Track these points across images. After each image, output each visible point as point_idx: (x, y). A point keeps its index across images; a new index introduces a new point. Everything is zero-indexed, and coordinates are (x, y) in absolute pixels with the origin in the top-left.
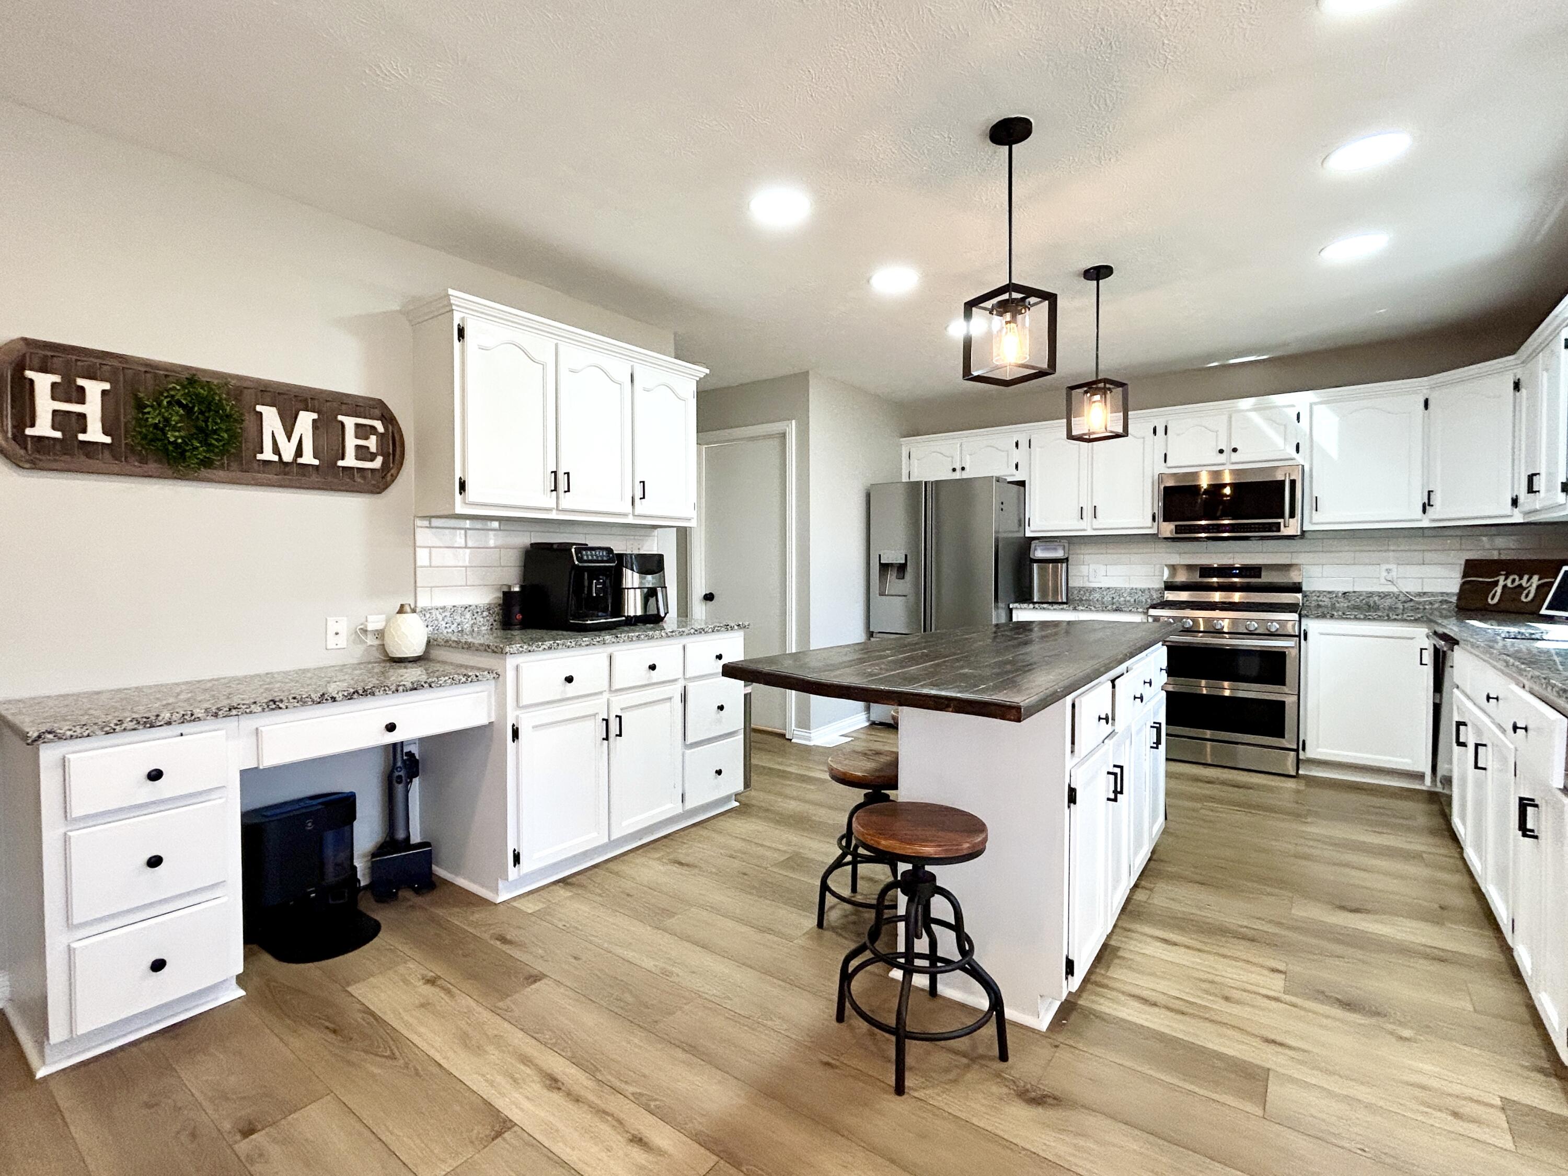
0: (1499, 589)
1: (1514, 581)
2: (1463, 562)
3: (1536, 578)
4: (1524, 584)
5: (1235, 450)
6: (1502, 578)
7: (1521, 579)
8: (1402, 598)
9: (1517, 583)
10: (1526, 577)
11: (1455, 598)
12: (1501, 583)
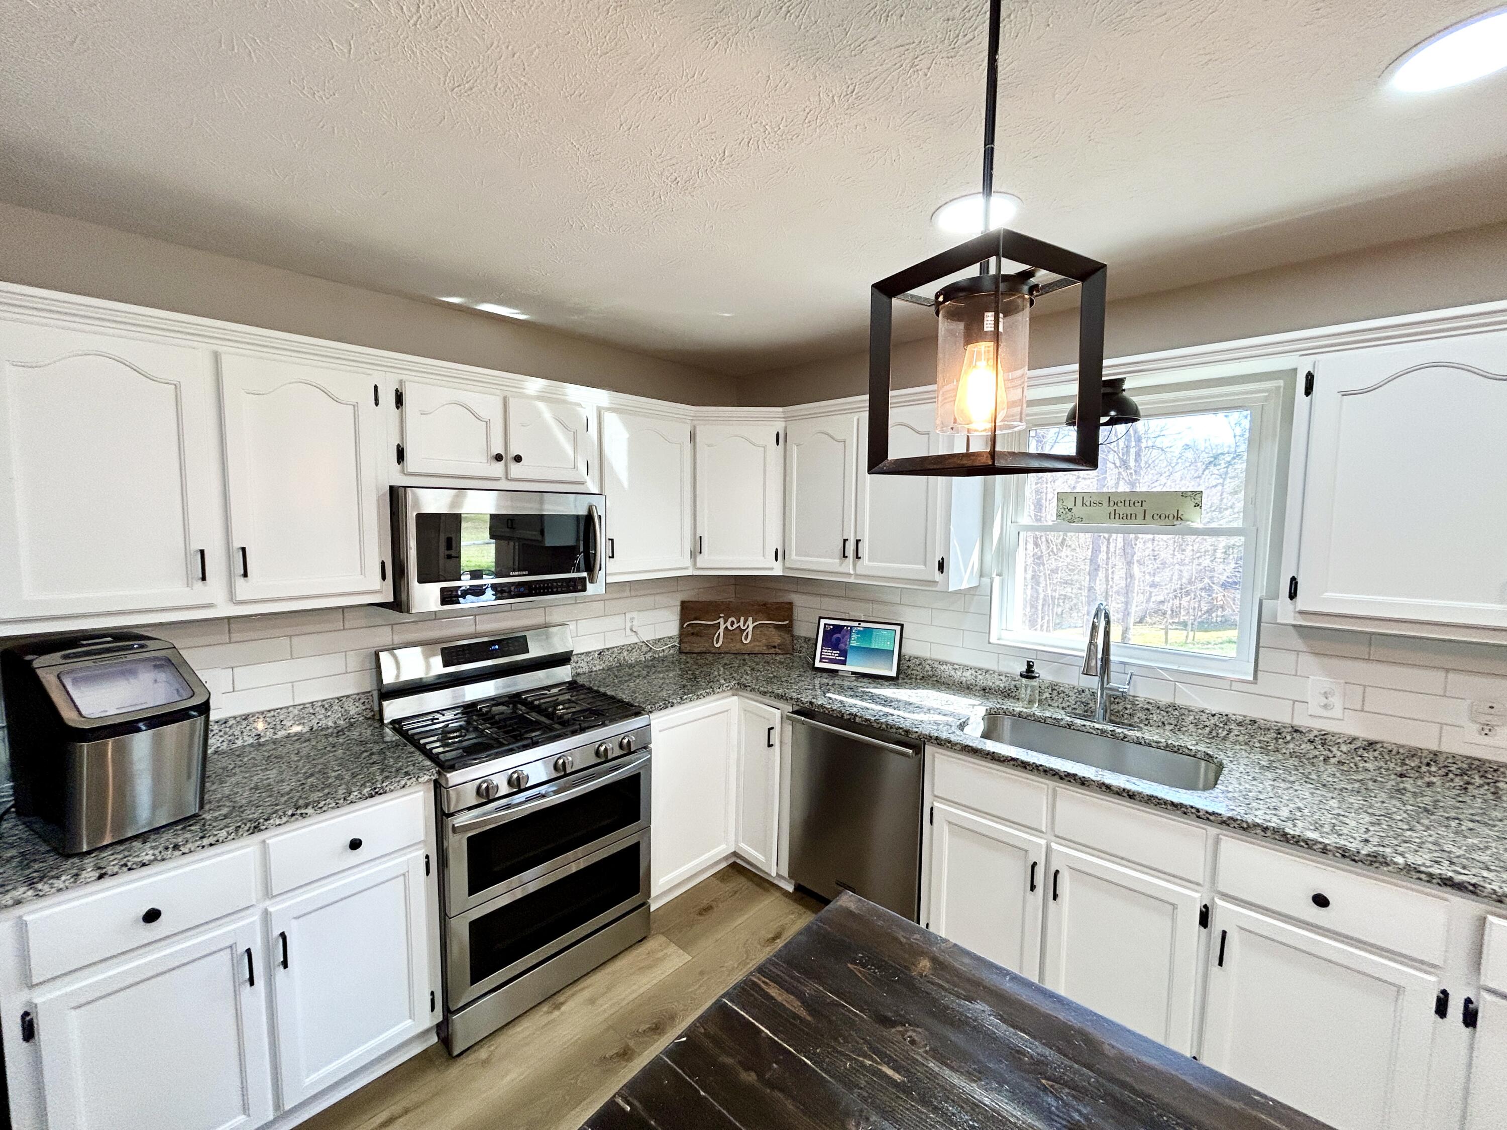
0: (721, 631)
1: (732, 623)
2: (679, 603)
3: (750, 619)
4: (742, 627)
5: (518, 459)
6: (721, 620)
7: (739, 621)
8: (645, 649)
9: (735, 626)
10: (742, 619)
11: (678, 640)
12: (722, 627)
